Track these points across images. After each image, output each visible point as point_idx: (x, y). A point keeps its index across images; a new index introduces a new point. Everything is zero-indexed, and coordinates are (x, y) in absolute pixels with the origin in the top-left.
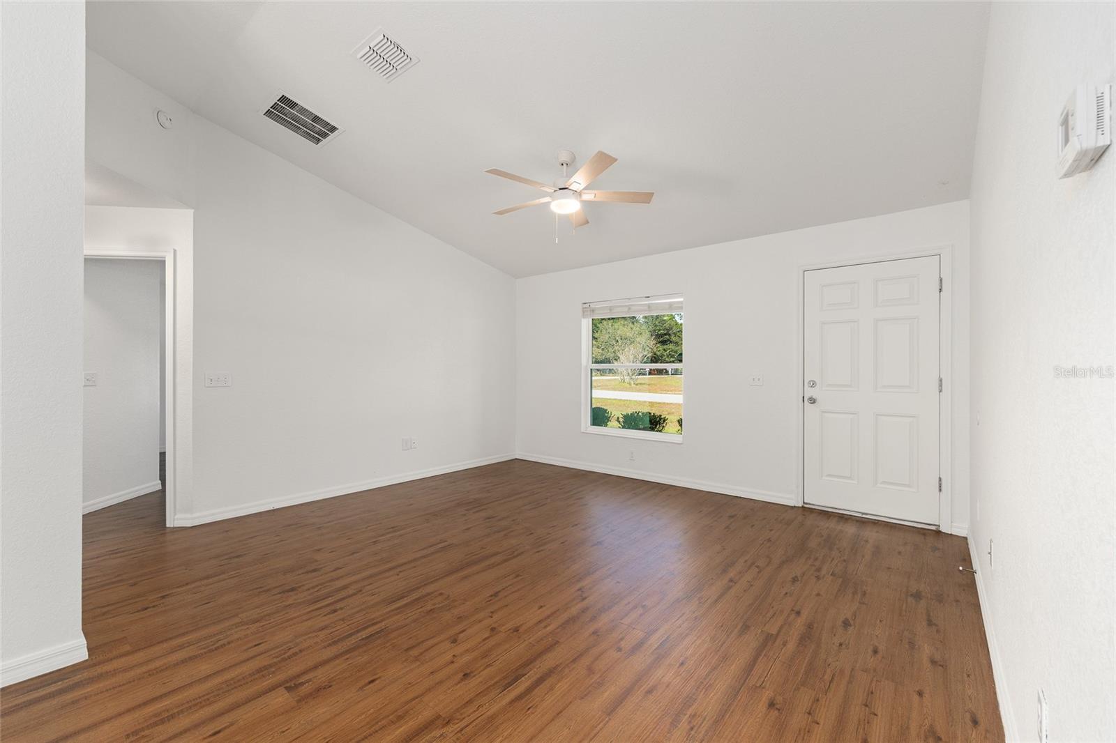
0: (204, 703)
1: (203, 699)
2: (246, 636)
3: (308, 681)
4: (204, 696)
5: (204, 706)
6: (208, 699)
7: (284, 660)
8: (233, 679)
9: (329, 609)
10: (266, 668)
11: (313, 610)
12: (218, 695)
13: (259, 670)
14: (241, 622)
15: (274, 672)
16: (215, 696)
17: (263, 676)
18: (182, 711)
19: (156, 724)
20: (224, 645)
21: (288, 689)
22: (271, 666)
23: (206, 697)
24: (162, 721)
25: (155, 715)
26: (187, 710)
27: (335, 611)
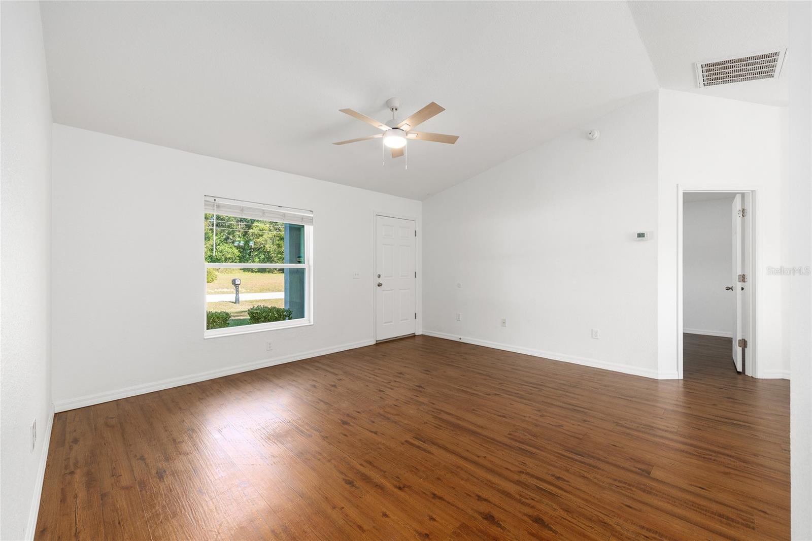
0: (697, 506)
1: (695, 509)
2: (626, 520)
3: (636, 468)
4: (693, 510)
5: (698, 505)
6: (692, 505)
7: (630, 485)
8: (668, 503)
9: (560, 483)
10: (644, 491)
11: (565, 491)
12: (685, 503)
13: (649, 493)
14: (614, 536)
15: (644, 485)
16: (688, 504)
17: (651, 488)
18: (713, 513)
19: (733, 520)
20: (647, 529)
21: (649, 473)
22: (641, 489)
23: (692, 507)
24: (728, 518)
25: (730, 525)
26: (709, 511)
27: (558, 478)
